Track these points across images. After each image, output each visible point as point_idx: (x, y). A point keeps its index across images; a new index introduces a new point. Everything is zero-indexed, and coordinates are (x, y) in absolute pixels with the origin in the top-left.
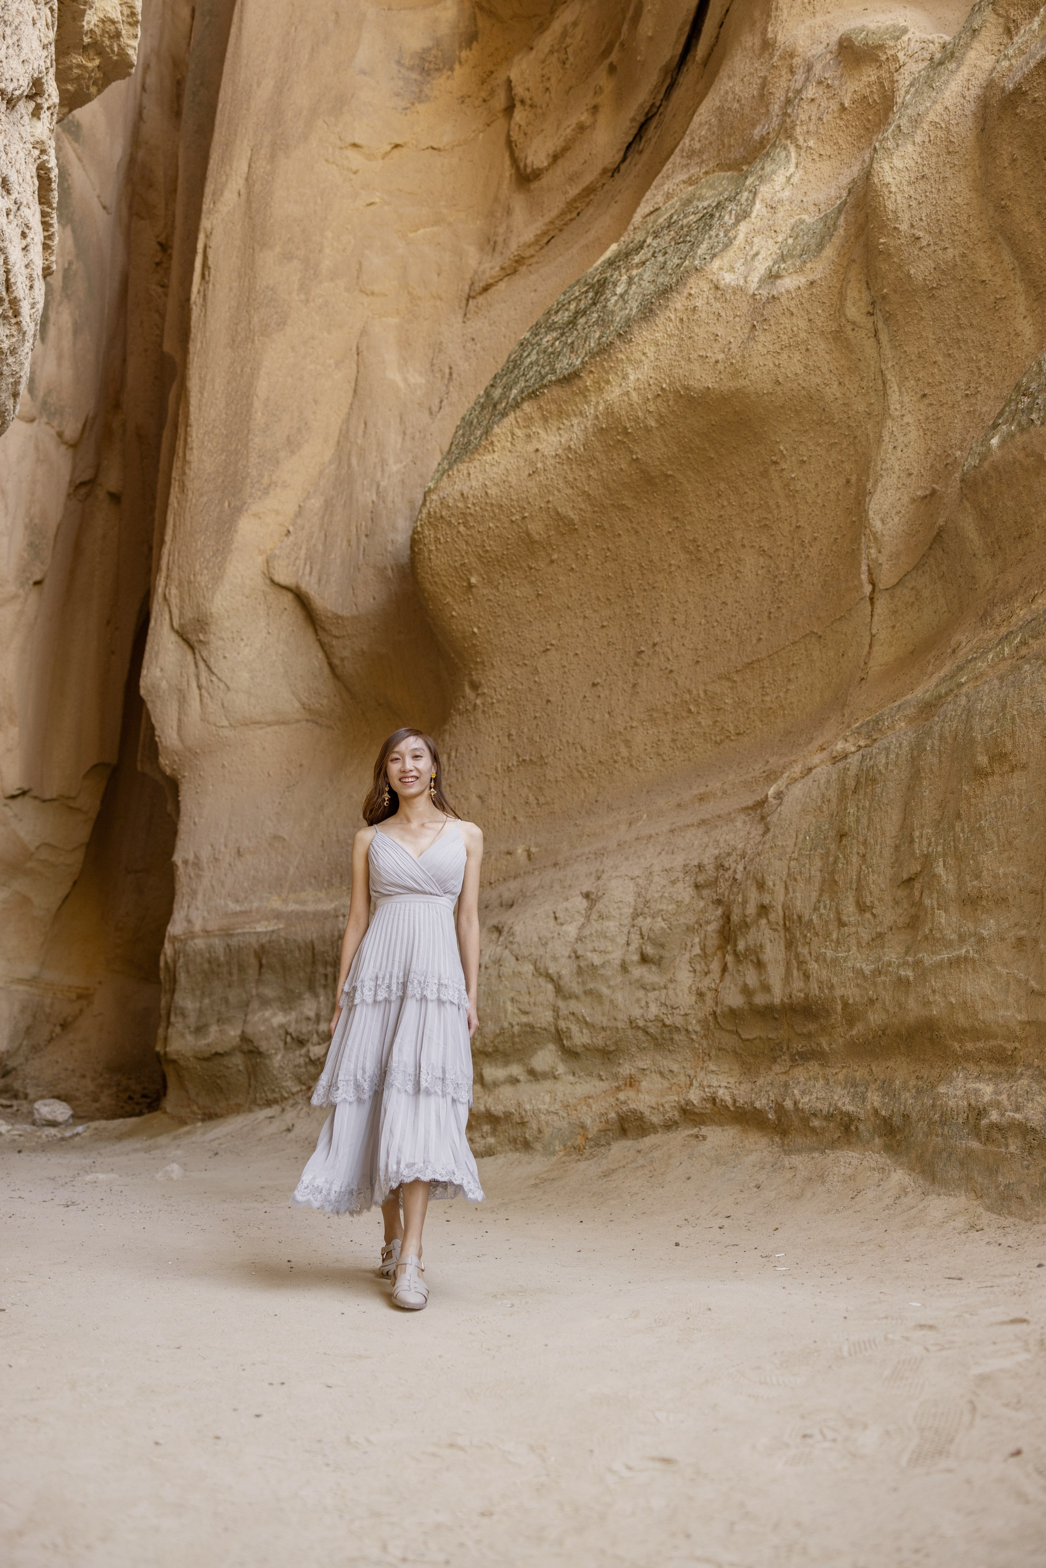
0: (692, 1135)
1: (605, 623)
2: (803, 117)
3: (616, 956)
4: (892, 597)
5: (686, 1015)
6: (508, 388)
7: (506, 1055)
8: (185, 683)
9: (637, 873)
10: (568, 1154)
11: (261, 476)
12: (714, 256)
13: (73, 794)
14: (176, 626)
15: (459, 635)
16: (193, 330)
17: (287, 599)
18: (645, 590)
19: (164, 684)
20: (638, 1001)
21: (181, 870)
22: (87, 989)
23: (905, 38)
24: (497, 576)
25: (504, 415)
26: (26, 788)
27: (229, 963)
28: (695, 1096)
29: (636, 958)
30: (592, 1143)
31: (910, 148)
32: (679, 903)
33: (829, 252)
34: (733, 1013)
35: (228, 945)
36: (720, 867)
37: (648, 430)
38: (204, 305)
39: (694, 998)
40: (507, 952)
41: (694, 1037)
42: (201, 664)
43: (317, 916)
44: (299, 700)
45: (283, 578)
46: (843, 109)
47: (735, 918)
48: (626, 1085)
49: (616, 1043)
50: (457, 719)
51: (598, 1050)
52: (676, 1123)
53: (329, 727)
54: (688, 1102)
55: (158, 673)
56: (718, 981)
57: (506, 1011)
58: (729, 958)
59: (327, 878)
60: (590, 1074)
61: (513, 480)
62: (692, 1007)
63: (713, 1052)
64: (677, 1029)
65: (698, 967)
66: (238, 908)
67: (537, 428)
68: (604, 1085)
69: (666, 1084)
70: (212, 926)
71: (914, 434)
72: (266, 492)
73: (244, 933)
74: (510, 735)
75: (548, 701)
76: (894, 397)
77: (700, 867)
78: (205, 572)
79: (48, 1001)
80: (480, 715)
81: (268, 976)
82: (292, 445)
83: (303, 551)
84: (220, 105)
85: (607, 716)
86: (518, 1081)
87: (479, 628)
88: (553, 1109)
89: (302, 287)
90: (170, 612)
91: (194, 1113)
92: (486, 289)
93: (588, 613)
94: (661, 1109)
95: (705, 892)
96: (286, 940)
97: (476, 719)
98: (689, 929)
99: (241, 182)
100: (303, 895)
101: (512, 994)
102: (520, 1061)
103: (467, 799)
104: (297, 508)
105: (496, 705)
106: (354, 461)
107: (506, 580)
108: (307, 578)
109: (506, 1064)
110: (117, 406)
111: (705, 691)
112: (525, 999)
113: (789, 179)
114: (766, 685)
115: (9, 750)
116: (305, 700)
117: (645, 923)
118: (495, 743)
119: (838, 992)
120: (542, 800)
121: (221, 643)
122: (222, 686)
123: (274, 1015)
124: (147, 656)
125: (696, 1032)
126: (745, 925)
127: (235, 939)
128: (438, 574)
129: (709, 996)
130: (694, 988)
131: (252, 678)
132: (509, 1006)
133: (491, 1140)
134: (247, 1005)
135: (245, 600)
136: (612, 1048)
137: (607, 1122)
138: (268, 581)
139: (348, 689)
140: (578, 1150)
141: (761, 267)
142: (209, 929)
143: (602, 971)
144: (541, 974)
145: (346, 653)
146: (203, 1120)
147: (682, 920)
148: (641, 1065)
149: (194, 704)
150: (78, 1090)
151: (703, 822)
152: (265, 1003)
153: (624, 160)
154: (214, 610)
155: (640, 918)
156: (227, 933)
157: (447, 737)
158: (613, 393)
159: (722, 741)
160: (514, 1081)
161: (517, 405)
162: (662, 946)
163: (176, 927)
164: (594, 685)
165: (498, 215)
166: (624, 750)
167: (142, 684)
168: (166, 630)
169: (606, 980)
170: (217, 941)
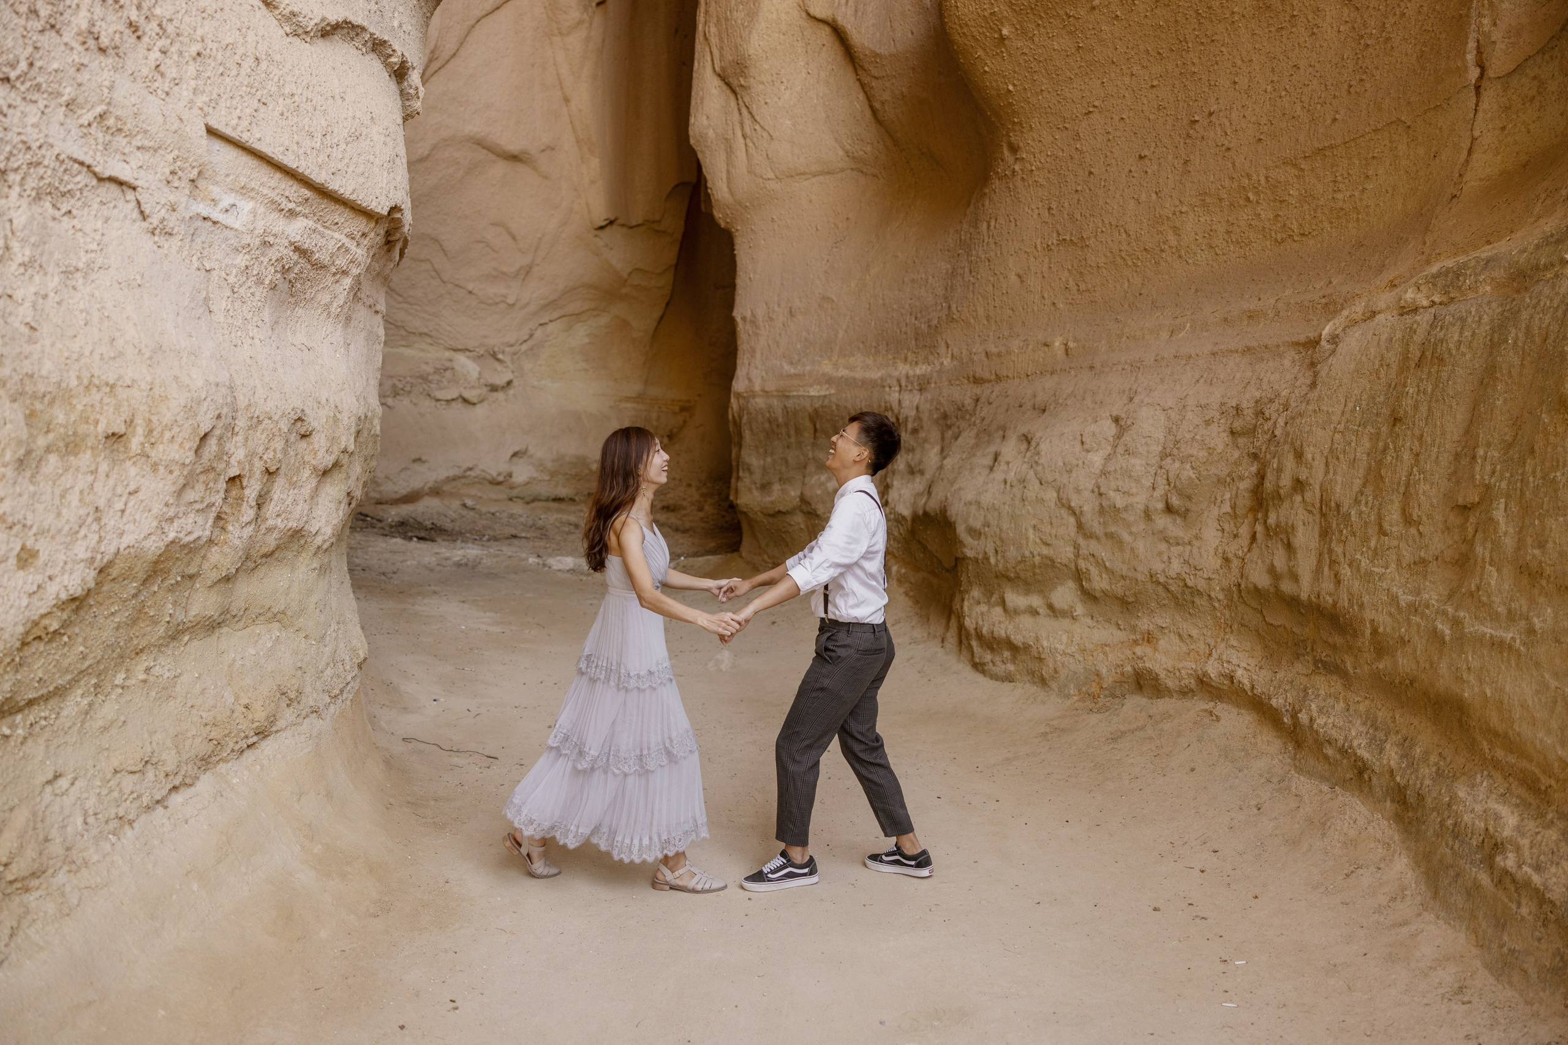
0: (1206, 710)
1: (1155, 83)
3: (1140, 500)
4: (1503, 90)
5: (1209, 579)
7: (1026, 583)
8: (730, 132)
9: (1170, 403)
10: (1082, 700)
13: (657, 218)
14: (718, 69)
15: (993, 92)
17: (825, 32)
18: (1202, 43)
19: (711, 133)
20: (1160, 554)
21: (741, 327)
22: (689, 401)
24: (1032, 26)
26: (612, 218)
27: (787, 425)
28: (1213, 669)
29: (1160, 506)
30: (1107, 692)
32: (1211, 450)
34: (1257, 591)
35: (785, 407)
36: (1260, 413)
39: (1219, 562)
40: (1031, 472)
41: (1217, 605)
42: (744, 111)
43: (866, 383)
44: (843, 148)
45: (819, 11)
47: (1268, 485)
48: (1143, 639)
49: (1135, 595)
50: (996, 183)
51: (1117, 598)
52: (1192, 690)
53: (875, 176)
54: (1205, 674)
55: (705, 122)
56: (1246, 550)
57: (1027, 538)
58: (1259, 528)
59: (874, 344)
60: (1109, 621)
62: (1216, 572)
63: (1235, 626)
64: (1200, 593)
65: (1226, 527)
66: (792, 371)
68: (1120, 635)
69: (1185, 649)
70: (771, 387)
73: (799, 396)
74: (1050, 209)
75: (1091, 173)
77: (1237, 408)
78: (741, 7)
79: (654, 415)
80: (1019, 183)
85: (1154, 196)
86: (1038, 613)
87: (1014, 85)
88: (1069, 651)
90: (711, 53)
91: (767, 562)
93: (1136, 69)
94: (1178, 674)
95: (1241, 441)
96: (837, 406)
97: (1015, 187)
98: (1220, 481)
100: (852, 360)
101: (1034, 522)
102: (1041, 592)
103: (1005, 277)
105: (1036, 173)
107: (1042, 30)
108: (843, 9)
109: (1027, 592)
111: (1267, 178)
112: (1047, 529)
114: (1339, 179)
115: (593, 182)
116: (848, 147)
117: (1173, 467)
118: (1035, 216)
119: (1368, 615)
120: (1083, 287)
121: (761, 87)
122: (765, 135)
124: (693, 102)
125: (1219, 601)
126: (1278, 497)
127: (791, 401)
128: (967, 25)
129: (1236, 563)
130: (1220, 550)
131: (794, 126)
132: (1031, 535)
133: (1011, 667)
134: (805, 467)
135: (782, 37)
136: (1131, 599)
137: (1123, 674)
138: (804, 15)
139: (890, 135)
140: (1094, 697)
142: (767, 389)
143: (1124, 515)
144: (1063, 505)
145: (886, 96)
147: (1213, 470)
148: (1160, 622)
149: (741, 154)
150: (684, 499)
151: (1248, 350)
154: (751, 52)
155: (1169, 460)
156: (784, 395)
157: (987, 203)
159: (1283, 240)
160: (1034, 612)
162: (1189, 498)
163: (739, 384)
164: (1141, 157)
166: (1172, 238)
167: (691, 133)
168: (708, 73)
169: (1128, 525)
170: (775, 402)
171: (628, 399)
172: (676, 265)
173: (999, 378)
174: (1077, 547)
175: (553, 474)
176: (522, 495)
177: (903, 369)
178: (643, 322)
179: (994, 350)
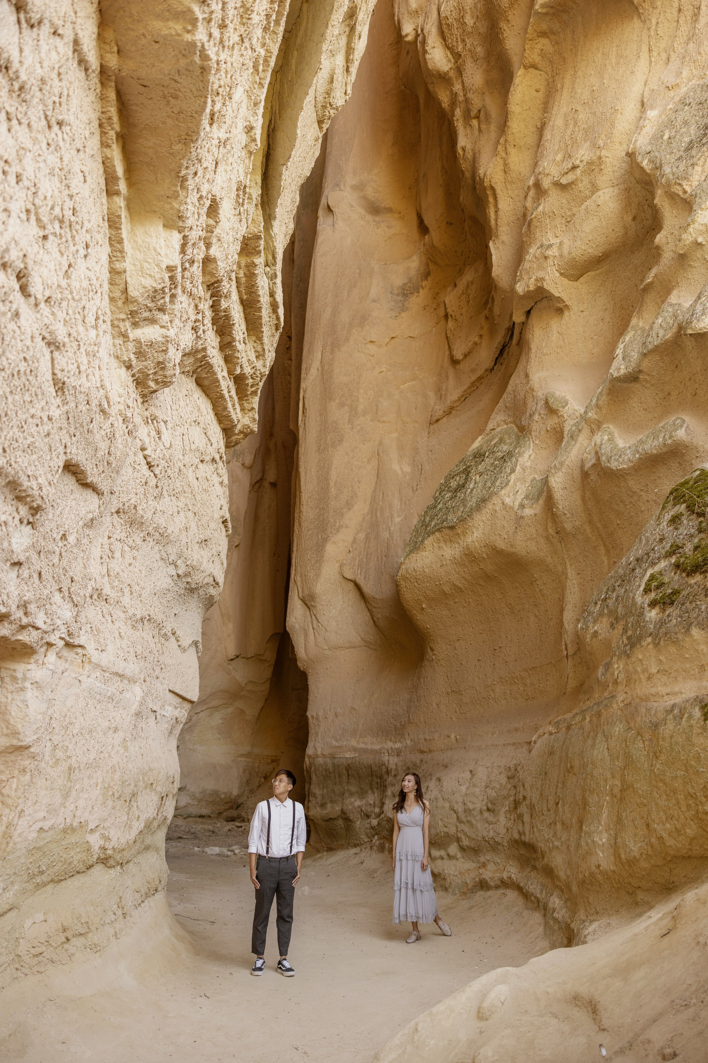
0: (503, 893)
1: (481, 632)
2: (534, 428)
3: (478, 806)
4: (573, 659)
5: (502, 838)
6: (432, 519)
7: (439, 845)
8: (306, 626)
9: (489, 765)
10: (461, 896)
11: (335, 522)
12: (502, 488)
13: (262, 653)
14: (301, 597)
15: (422, 627)
16: (300, 441)
17: (351, 585)
18: (495, 621)
19: (297, 626)
20: (486, 828)
21: (311, 720)
22: (276, 756)
23: (566, 408)
24: (434, 605)
25: (429, 536)
26: (238, 654)
27: (334, 772)
28: (505, 875)
29: (485, 808)
30: (470, 891)
31: (561, 474)
32: (501, 784)
33: (541, 502)
34: (516, 841)
35: (333, 763)
36: (516, 770)
37: (484, 558)
38: (305, 428)
39: (505, 830)
40: (440, 795)
41: (505, 848)
42: (313, 617)
43: (373, 752)
44: (360, 636)
45: (348, 576)
46: (548, 431)
47: (517, 798)
48: (482, 866)
49: (478, 847)
50: (426, 663)
51: (472, 849)
52: (499, 886)
53: (375, 650)
54: (503, 878)
55: (294, 621)
56: (512, 825)
57: (438, 824)
58: (516, 815)
59: (376, 732)
60: (470, 859)
61: (434, 566)
62: (504, 834)
63: (511, 857)
64: (500, 844)
65: (507, 816)
66: (337, 744)
67: (442, 544)
68: (474, 865)
69: (496, 868)
70: (326, 752)
71: (577, 589)
72: (338, 531)
73: (340, 757)
74: (447, 676)
75: (461, 664)
76: (569, 571)
77: (509, 767)
78: (312, 571)
79: (257, 765)
80: (435, 664)
81: (352, 780)
82: (349, 505)
83: (357, 561)
84: (307, 321)
85: (484, 676)
87: (429, 625)
88: (455, 874)
89: (350, 421)
90: (298, 589)
91: (323, 847)
92: (437, 421)
93: (474, 625)
94: (494, 879)
95: (511, 781)
96: (359, 763)
98: (505, 798)
99: (319, 363)
100: (366, 739)
101: (441, 817)
102: (444, 849)
103: (432, 705)
104: (352, 538)
105: (441, 661)
106: (378, 514)
107: (438, 607)
108: (359, 576)
109: (439, 849)
110: (271, 435)
111: (520, 675)
112: (446, 820)
113: (530, 456)
114: (540, 679)
115: (229, 636)
116: (363, 636)
117: (489, 791)
118: (442, 679)
119: (540, 844)
120: (462, 711)
121: (322, 607)
122: (323, 629)
123: (356, 801)
124: (288, 610)
126: (520, 803)
127: (336, 760)
128: (409, 601)
129: (510, 830)
130: (505, 825)
131: (337, 625)
132: (440, 822)
134: (343, 795)
135: (331, 586)
136: (477, 849)
137: (475, 882)
138: (341, 577)
139: (381, 633)
140: (465, 893)
141: (520, 497)
142: (324, 753)
143: (473, 812)
144: (452, 809)
145: (379, 616)
146: (327, 851)
147: (502, 793)
148: (488, 858)
149: (312, 637)
151: (514, 744)
152: (351, 794)
153: (495, 364)
154: (317, 591)
155: (488, 789)
156: (333, 757)
157: (423, 670)
158: (469, 539)
159: (527, 699)
160: (442, 858)
161: (433, 533)
162: (494, 804)
163: (310, 751)
164: (479, 660)
165: (443, 376)
166: (492, 693)
167: (287, 625)
168: (296, 597)
169: (475, 817)
170: (328, 760)
171: (242, 755)
172: (271, 678)
173: (430, 751)
174: (457, 827)
175: (199, 801)
176: (182, 814)
177: (390, 744)
178: (251, 711)
179: (428, 738)
